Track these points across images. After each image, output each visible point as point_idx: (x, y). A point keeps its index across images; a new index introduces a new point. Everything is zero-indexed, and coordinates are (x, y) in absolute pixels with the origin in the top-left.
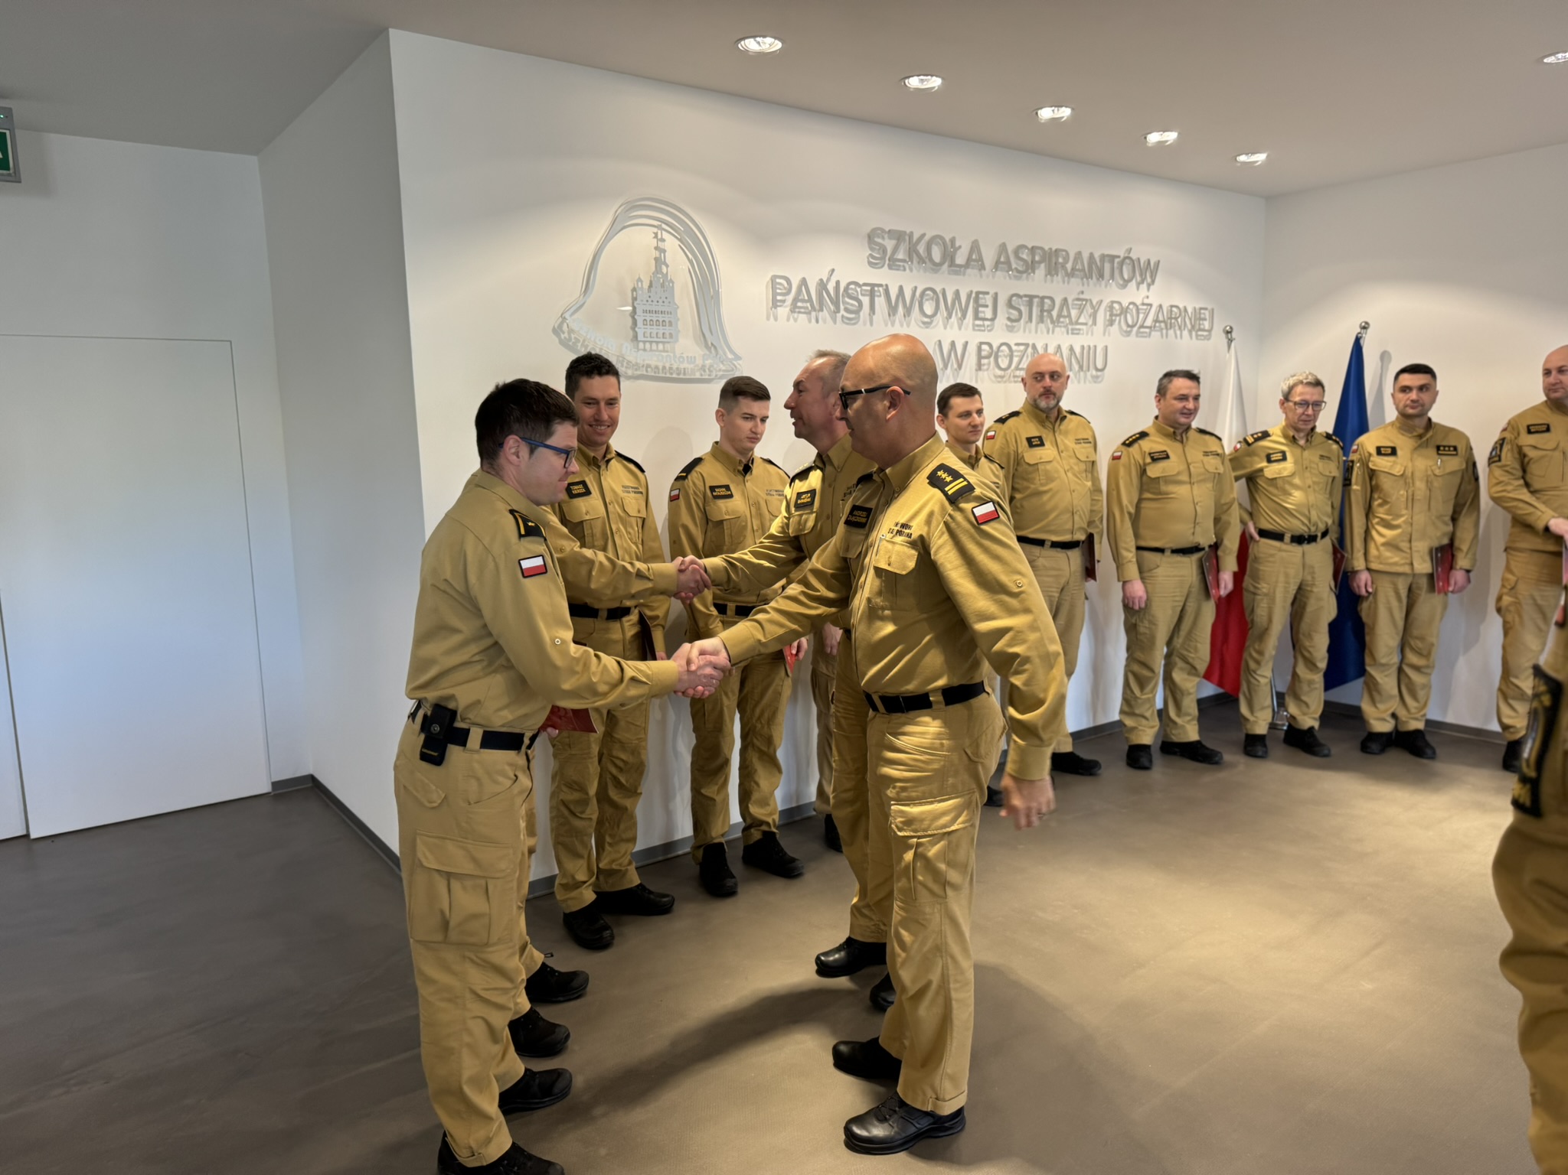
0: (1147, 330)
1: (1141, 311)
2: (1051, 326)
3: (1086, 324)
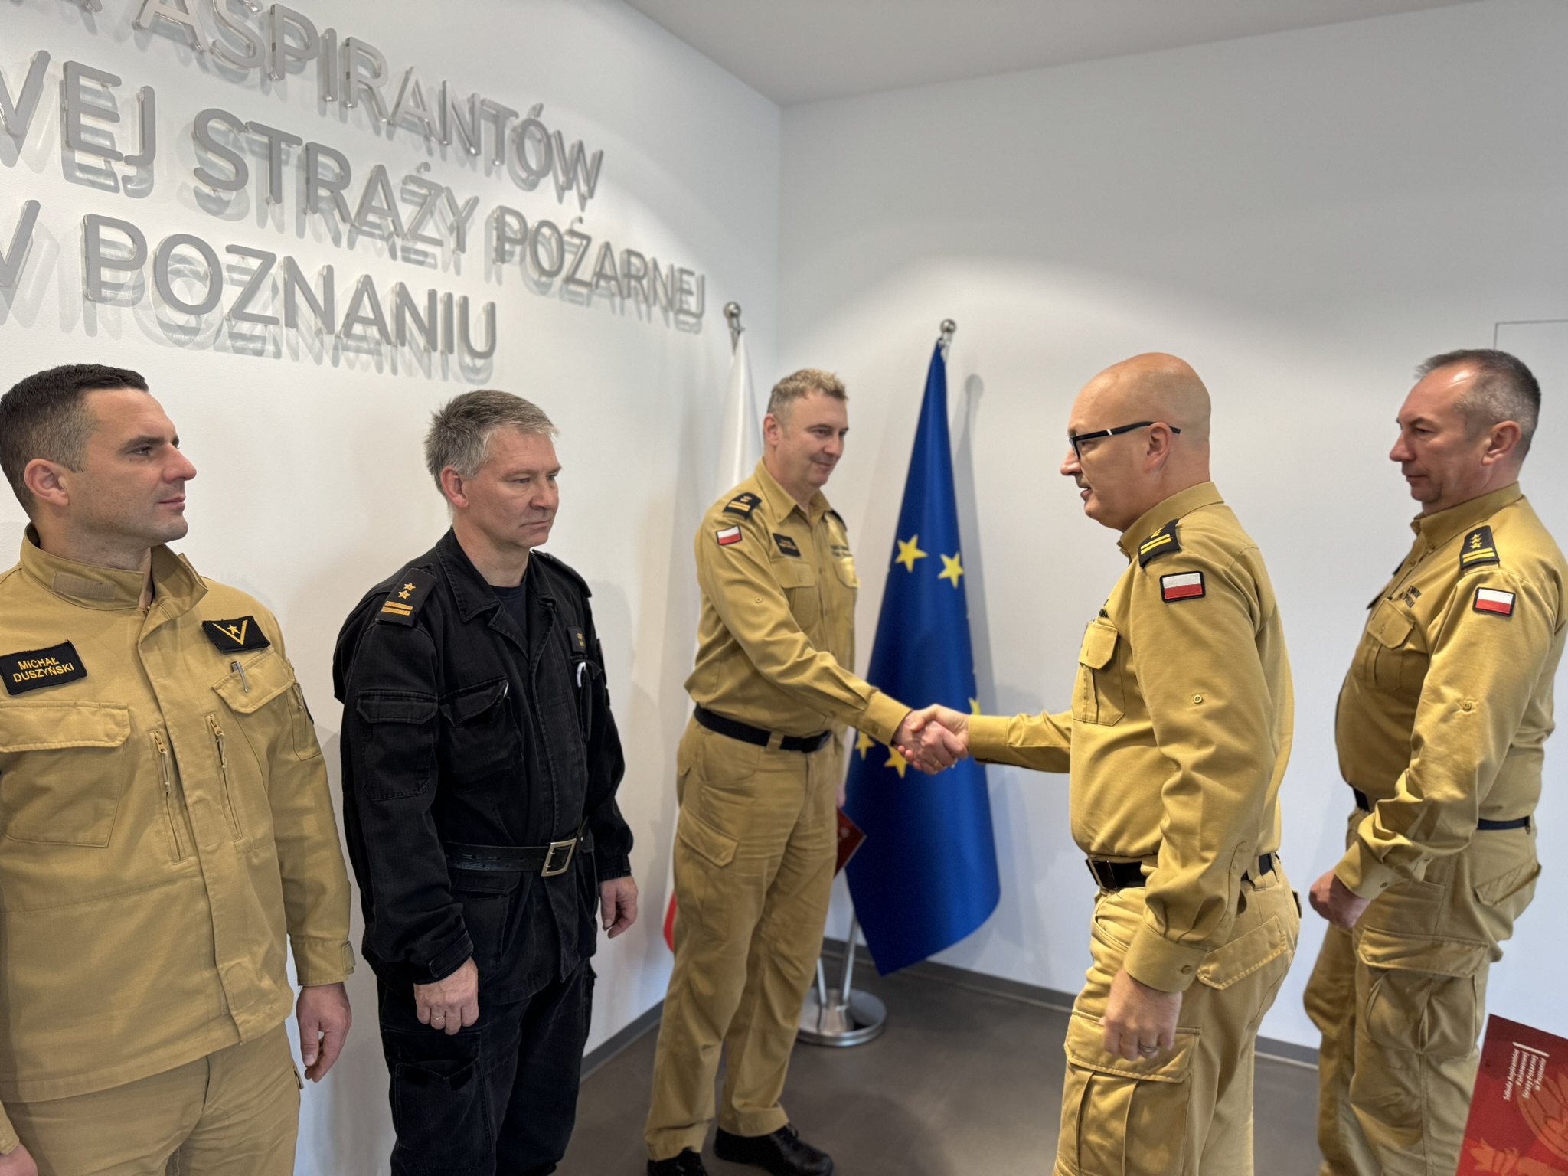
0: (584, 290)
1: (566, 247)
2: (344, 229)
3: (438, 243)
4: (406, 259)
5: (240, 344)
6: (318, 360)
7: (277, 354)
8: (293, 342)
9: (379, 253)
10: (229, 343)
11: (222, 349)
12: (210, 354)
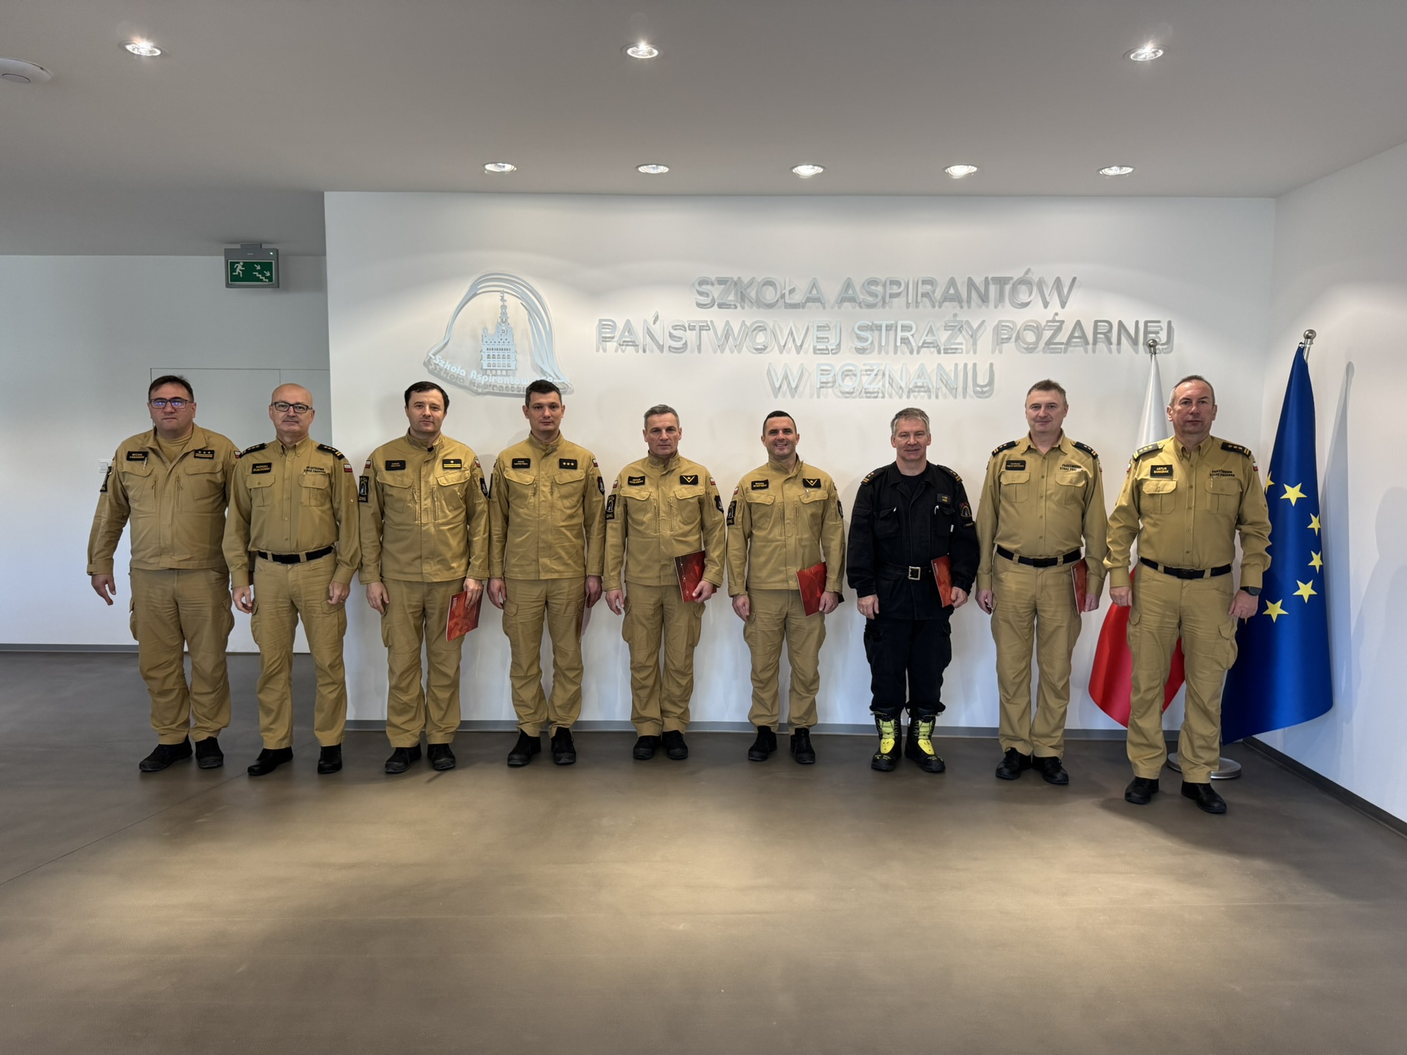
4: (945, 353)
5: (868, 395)
6: (901, 397)
7: (883, 397)
8: (890, 391)
9: (932, 353)
10: (864, 395)
11: (862, 397)
12: (858, 399)
